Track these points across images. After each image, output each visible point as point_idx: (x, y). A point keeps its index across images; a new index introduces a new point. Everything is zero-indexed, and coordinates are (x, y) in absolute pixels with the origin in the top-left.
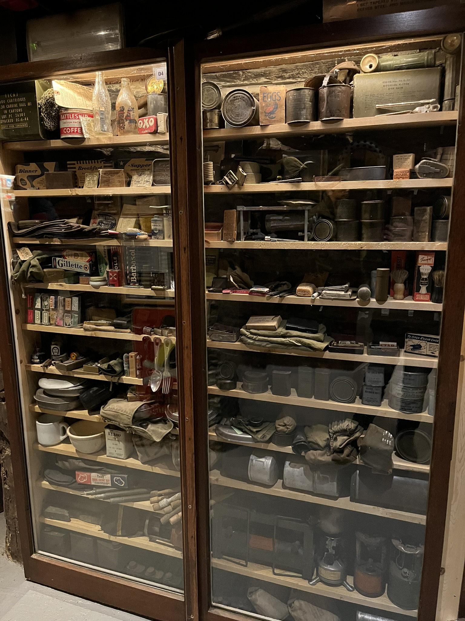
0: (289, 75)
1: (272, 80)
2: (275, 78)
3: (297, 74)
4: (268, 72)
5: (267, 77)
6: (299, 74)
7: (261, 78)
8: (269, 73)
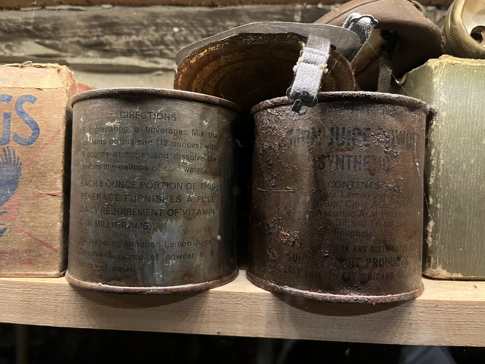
0: (128, 43)
1: (66, 51)
2: (78, 48)
3: (156, 43)
4: (48, 25)
5: (47, 42)
6: (162, 42)
7: (24, 43)
8: (55, 29)
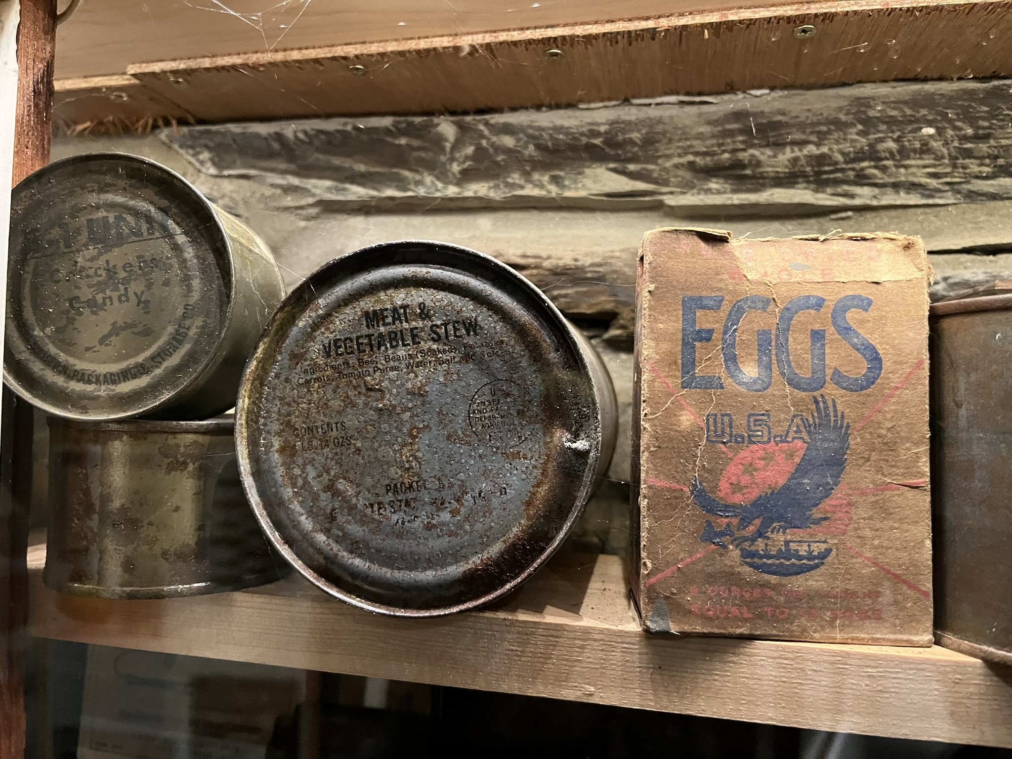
0: (796, 160)
1: (666, 183)
2: (688, 175)
3: (860, 156)
4: (635, 136)
5: (632, 167)
7: (588, 171)
8: (649, 141)
